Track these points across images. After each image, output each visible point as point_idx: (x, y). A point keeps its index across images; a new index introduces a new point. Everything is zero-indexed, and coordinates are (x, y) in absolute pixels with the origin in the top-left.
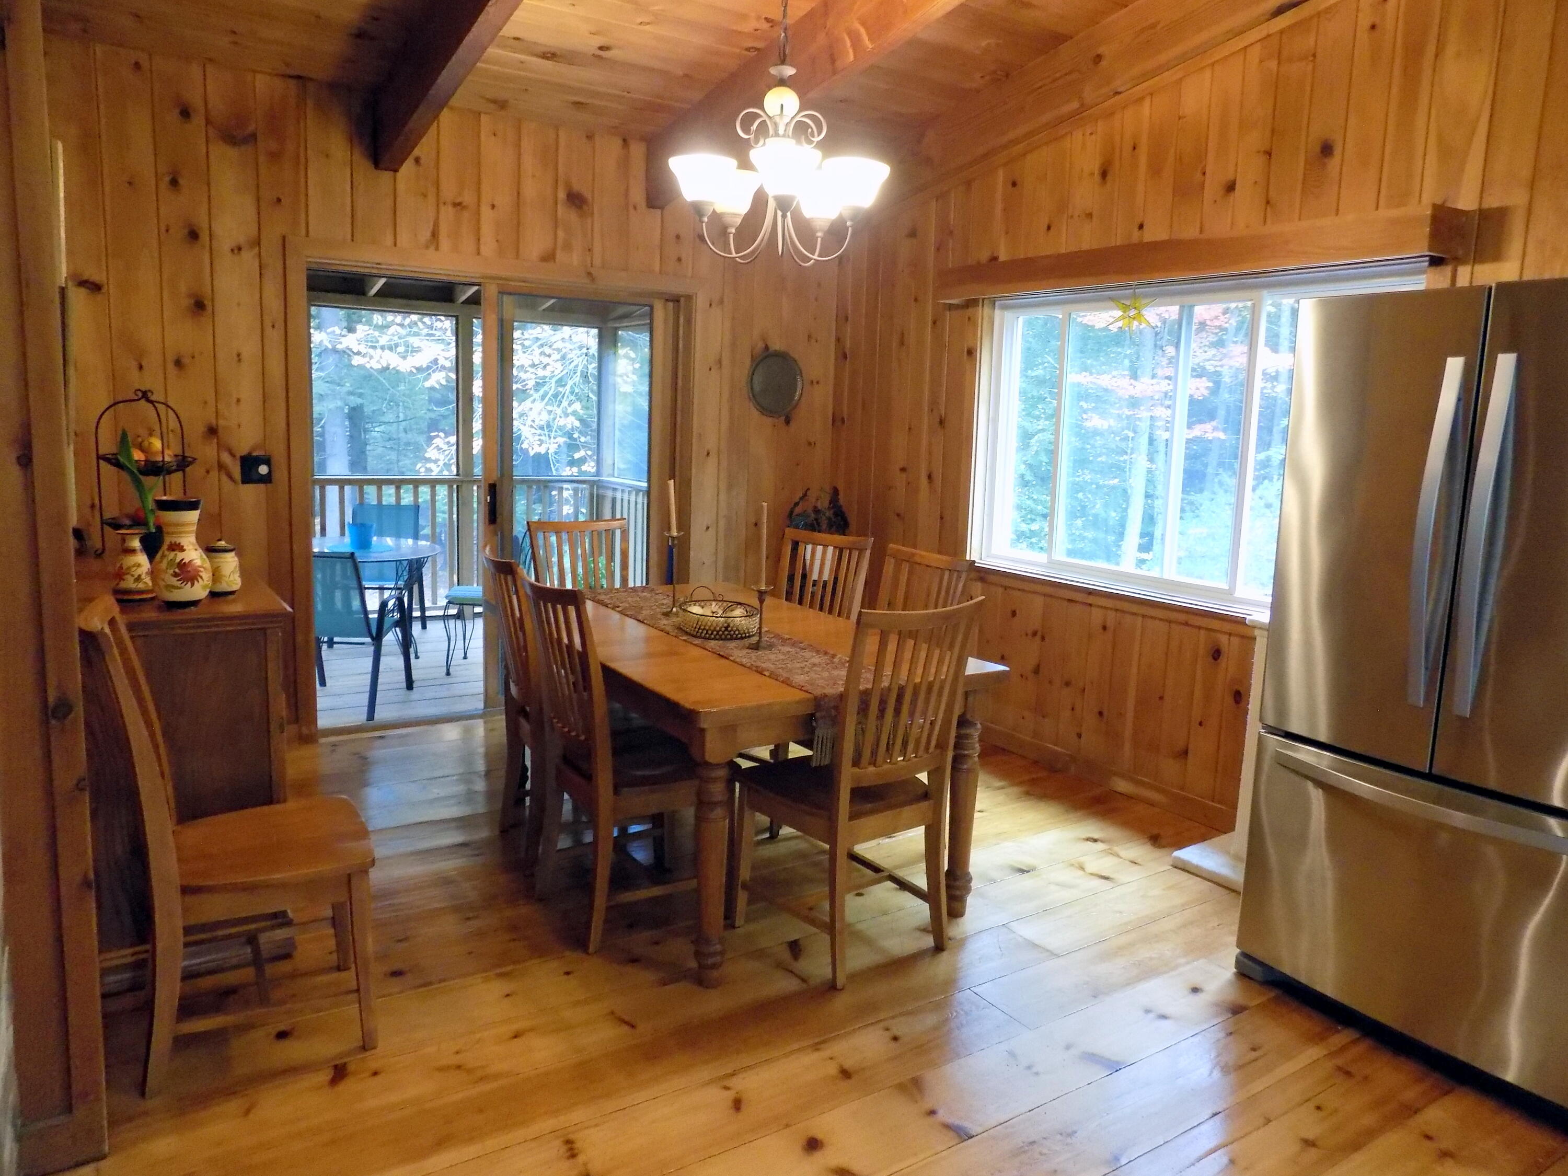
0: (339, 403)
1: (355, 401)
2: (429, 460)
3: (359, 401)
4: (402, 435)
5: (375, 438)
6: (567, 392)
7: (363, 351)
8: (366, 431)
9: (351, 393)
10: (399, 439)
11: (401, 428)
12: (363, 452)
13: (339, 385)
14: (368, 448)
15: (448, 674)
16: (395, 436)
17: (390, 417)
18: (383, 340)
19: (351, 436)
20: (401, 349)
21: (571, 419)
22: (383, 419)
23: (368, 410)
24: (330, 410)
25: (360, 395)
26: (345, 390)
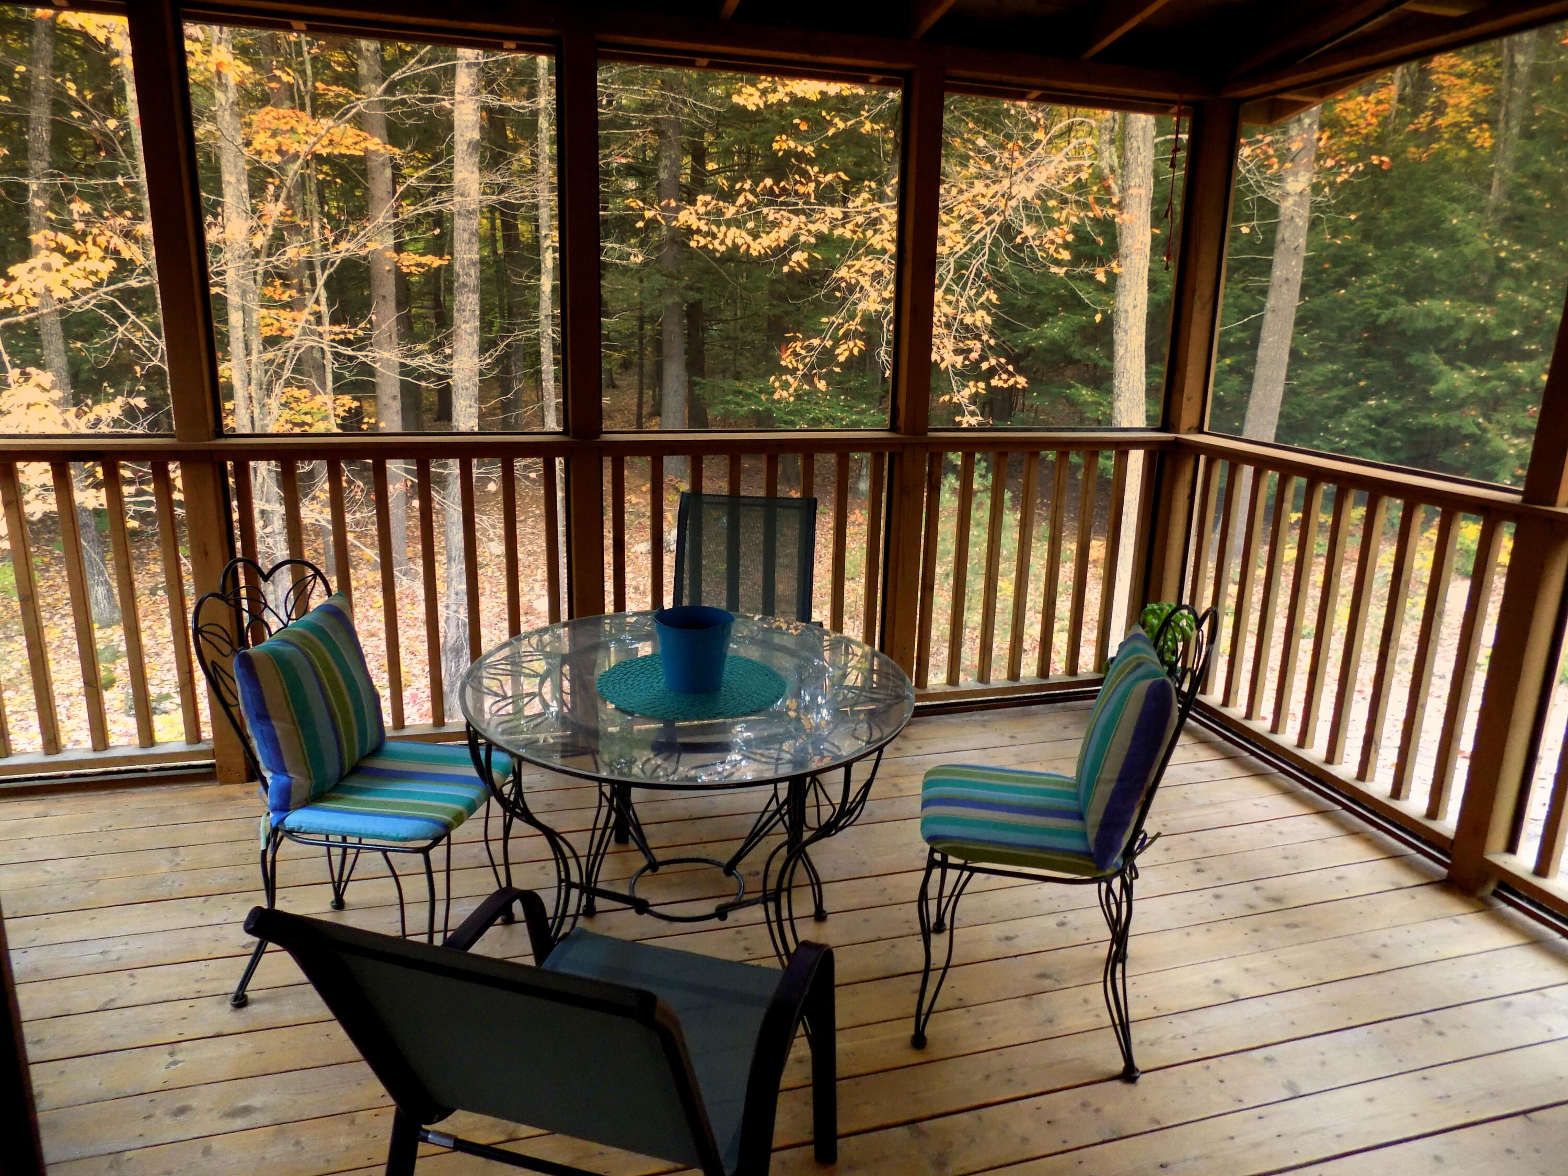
0: (677, 299)
1: (693, 296)
2: (786, 370)
3: (697, 296)
4: (740, 334)
5: (712, 337)
6: (972, 276)
7: (705, 228)
8: (704, 329)
9: (690, 288)
10: (737, 338)
11: (739, 326)
12: (701, 352)
13: (677, 278)
14: (706, 347)
15: (919, 1041)
16: (732, 335)
17: (728, 314)
18: (730, 212)
19: (689, 335)
20: (750, 225)
21: (981, 313)
22: (720, 317)
23: (707, 306)
24: (667, 307)
25: (699, 290)
26: (684, 283)
